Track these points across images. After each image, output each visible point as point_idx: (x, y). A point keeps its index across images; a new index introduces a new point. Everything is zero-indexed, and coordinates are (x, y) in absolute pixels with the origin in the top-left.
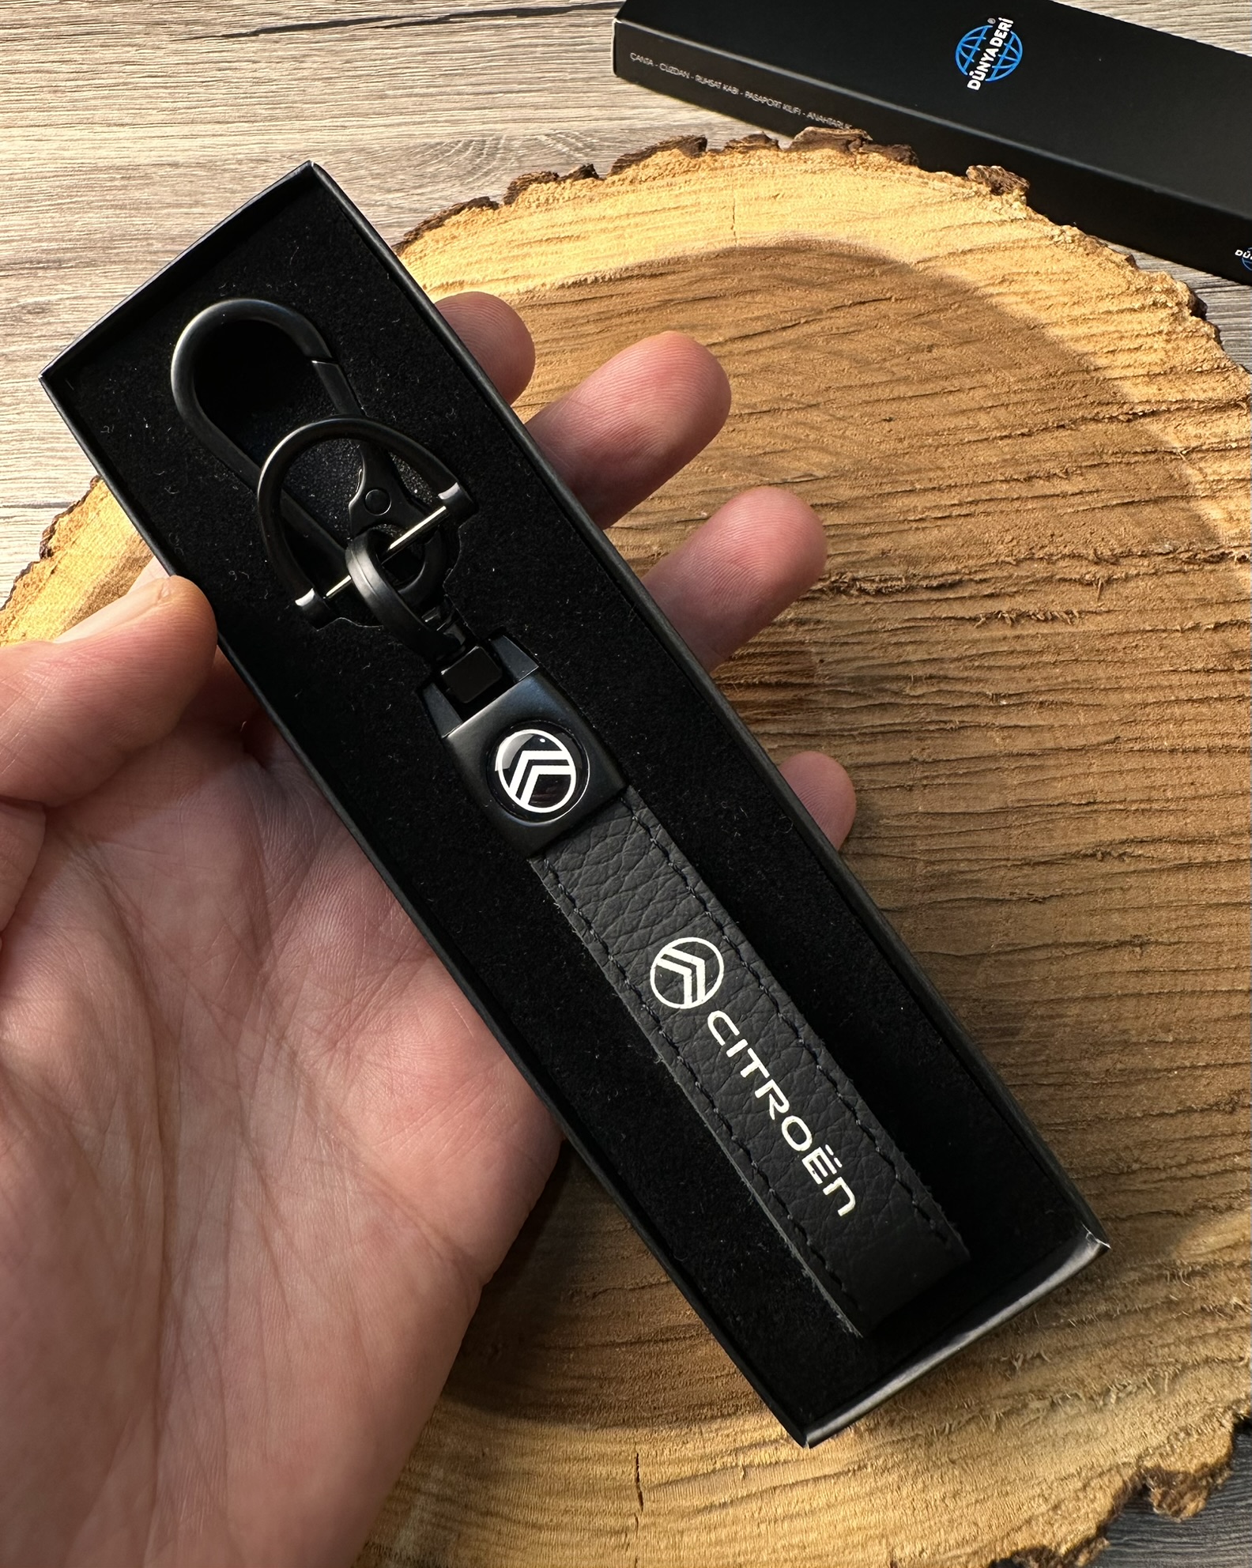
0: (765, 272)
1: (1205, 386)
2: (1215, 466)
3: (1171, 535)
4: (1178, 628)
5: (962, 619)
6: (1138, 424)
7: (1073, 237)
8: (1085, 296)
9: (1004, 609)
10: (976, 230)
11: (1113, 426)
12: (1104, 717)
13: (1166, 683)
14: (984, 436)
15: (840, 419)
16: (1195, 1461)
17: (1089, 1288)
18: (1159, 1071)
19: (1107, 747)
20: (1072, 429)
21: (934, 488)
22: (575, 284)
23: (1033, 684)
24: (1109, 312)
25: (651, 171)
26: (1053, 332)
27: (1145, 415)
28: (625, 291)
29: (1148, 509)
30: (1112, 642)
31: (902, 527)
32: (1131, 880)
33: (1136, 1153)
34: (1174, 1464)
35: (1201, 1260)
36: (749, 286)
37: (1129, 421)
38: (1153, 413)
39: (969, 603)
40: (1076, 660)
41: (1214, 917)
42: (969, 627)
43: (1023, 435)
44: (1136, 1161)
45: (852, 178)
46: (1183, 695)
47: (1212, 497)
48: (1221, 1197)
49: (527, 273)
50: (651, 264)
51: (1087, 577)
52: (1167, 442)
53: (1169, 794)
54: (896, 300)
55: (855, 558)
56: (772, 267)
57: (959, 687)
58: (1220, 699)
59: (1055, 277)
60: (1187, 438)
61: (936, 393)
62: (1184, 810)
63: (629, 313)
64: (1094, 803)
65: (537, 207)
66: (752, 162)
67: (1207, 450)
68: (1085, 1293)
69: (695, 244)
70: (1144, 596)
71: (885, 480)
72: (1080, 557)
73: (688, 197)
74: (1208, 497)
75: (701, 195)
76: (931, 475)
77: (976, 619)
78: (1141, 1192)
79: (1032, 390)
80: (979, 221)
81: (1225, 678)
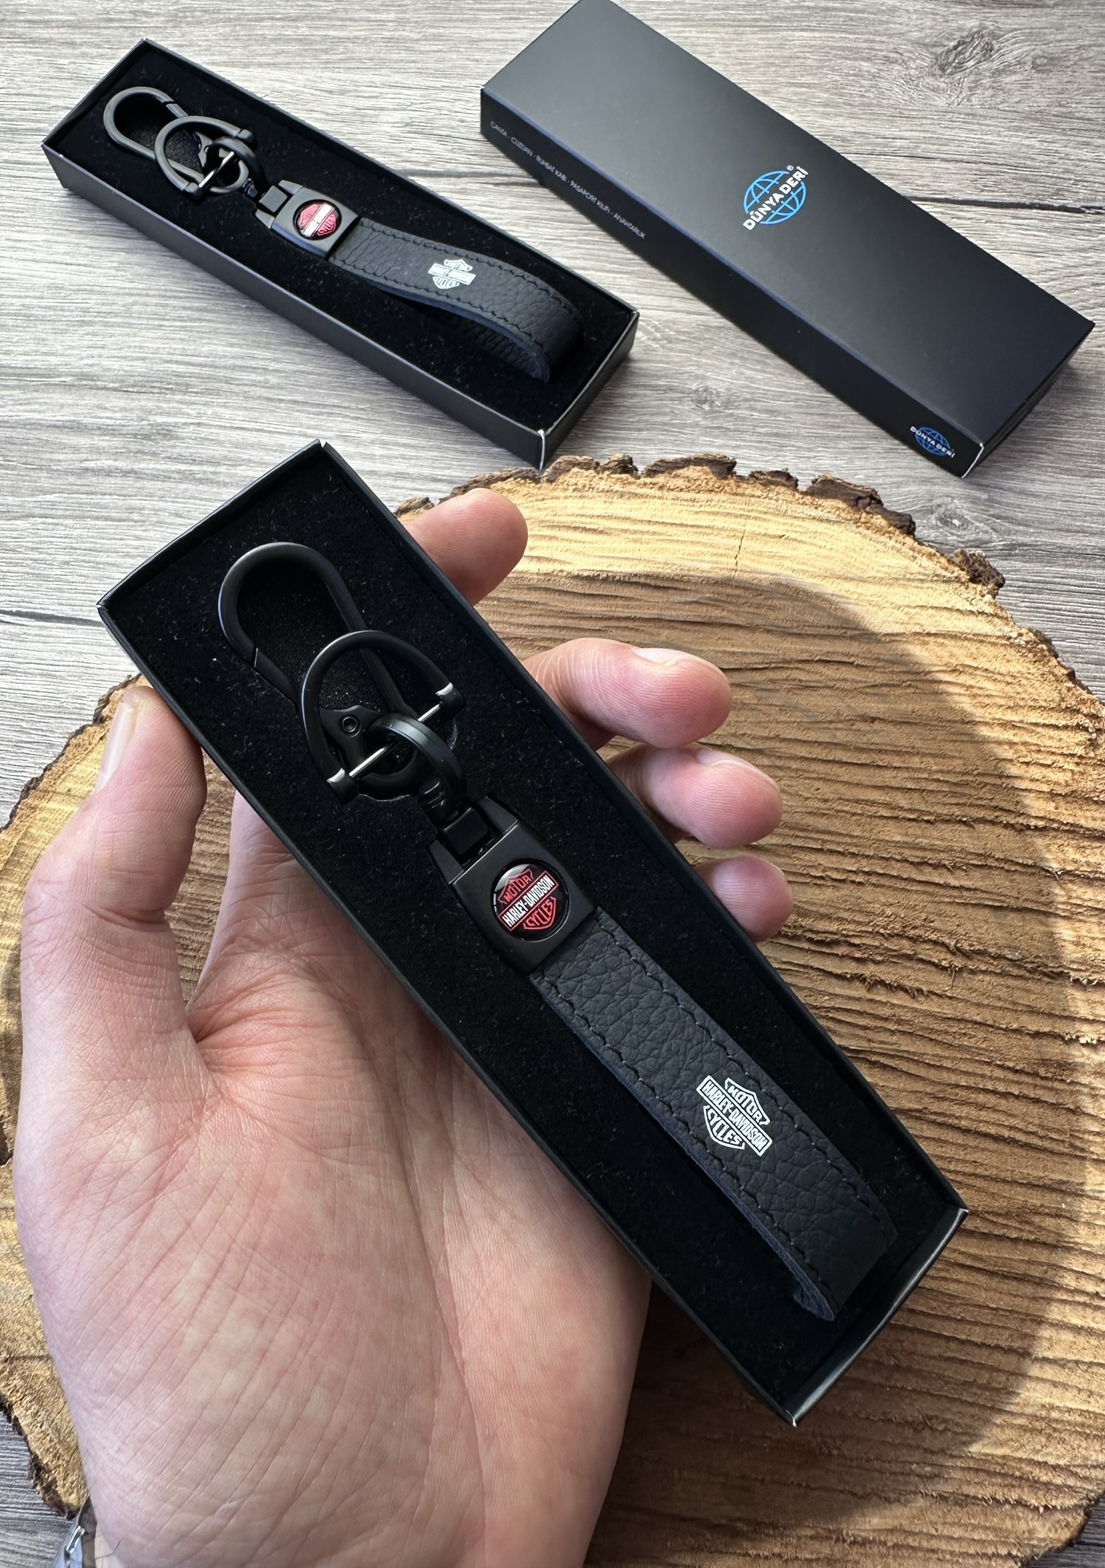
0: (751, 610)
1: (1097, 815)
2: (1079, 892)
3: (1024, 946)
4: (1004, 1026)
5: (830, 974)
6: (1026, 836)
7: (1027, 642)
8: (1022, 703)
9: (868, 973)
10: (946, 614)
11: (1007, 832)
12: (919, 1086)
13: (978, 1071)
14: (894, 814)
15: (780, 768)
17: (771, 1532)
18: (875, 1385)
20: (972, 826)
21: (839, 852)
22: (588, 578)
23: (872, 1045)
24: (1036, 724)
25: (680, 483)
26: (984, 731)
28: (631, 595)
29: (1012, 915)
30: (947, 1025)
33: (838, 1443)
35: (863, 1534)
36: (736, 620)
37: (1022, 830)
38: (1044, 829)
39: (839, 961)
40: (911, 1034)
42: (834, 981)
43: (928, 822)
45: (853, 534)
46: (990, 1087)
47: (1067, 919)
48: (893, 1491)
49: (550, 556)
50: (657, 577)
51: (943, 963)
52: (1047, 860)
53: (952, 1167)
54: (858, 665)
56: (759, 606)
58: (1017, 1097)
59: (999, 678)
60: (1064, 861)
61: (866, 765)
63: (627, 619)
65: (574, 490)
66: (770, 495)
67: (1078, 876)
68: (769, 1535)
69: (698, 565)
70: (983, 991)
71: (801, 834)
72: (943, 944)
73: (705, 517)
74: (1064, 917)
75: (717, 518)
76: (840, 839)
77: (840, 977)
78: (834, 1472)
79: (947, 782)
80: (949, 606)
81: (1027, 1079)
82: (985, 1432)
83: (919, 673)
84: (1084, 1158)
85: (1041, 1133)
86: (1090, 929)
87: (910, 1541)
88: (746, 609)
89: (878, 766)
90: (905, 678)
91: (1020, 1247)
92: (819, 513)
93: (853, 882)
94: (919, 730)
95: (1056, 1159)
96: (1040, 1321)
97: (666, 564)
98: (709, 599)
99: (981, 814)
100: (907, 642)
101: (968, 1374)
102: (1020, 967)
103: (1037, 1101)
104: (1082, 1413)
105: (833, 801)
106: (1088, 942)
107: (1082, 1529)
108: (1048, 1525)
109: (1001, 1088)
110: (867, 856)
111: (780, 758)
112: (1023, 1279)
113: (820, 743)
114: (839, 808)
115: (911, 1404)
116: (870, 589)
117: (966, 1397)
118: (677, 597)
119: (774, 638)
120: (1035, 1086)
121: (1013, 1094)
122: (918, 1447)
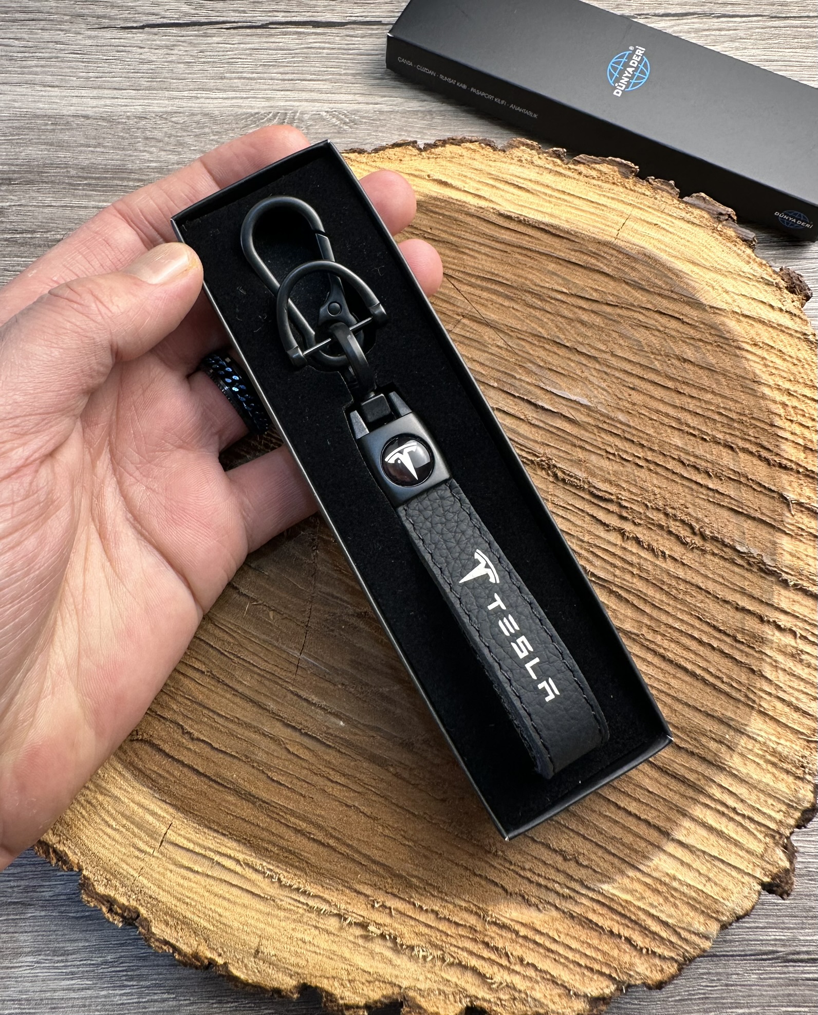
0: (619, 266)
2: (806, 520)
4: (720, 597)
5: (600, 521)
6: (777, 471)
8: (801, 380)
9: (628, 529)
10: (761, 305)
11: (763, 464)
12: (643, 618)
13: (692, 623)
14: (682, 428)
15: (607, 374)
16: (435, 1009)
20: (736, 451)
21: (633, 442)
23: (616, 579)
24: (806, 396)
25: (594, 173)
26: (767, 391)
27: (785, 468)
28: (536, 236)
29: (749, 522)
30: (675, 582)
31: (599, 452)
34: (422, 1002)
35: (503, 919)
36: (606, 270)
37: (775, 465)
38: (792, 469)
39: (609, 514)
40: (648, 580)
42: (601, 528)
43: (703, 439)
44: (503, 852)
45: (709, 236)
47: (792, 536)
48: (534, 897)
49: (488, 197)
50: (558, 228)
51: (688, 540)
52: (788, 491)
54: (685, 322)
55: (562, 454)
56: (625, 265)
58: (713, 648)
59: (788, 358)
60: (800, 495)
61: (671, 389)
63: (529, 250)
66: (656, 197)
67: (808, 509)
68: (434, 895)
69: (591, 228)
71: (608, 421)
72: (690, 525)
73: (605, 199)
74: (788, 534)
75: (613, 202)
76: (634, 432)
77: (608, 526)
78: (495, 868)
79: (727, 416)
80: (765, 301)
81: (728, 640)
82: (618, 878)
83: (727, 339)
84: (753, 708)
85: (725, 679)
86: (806, 548)
87: (538, 938)
88: (615, 265)
89: (680, 393)
90: (717, 338)
91: (685, 756)
92: (688, 216)
93: (637, 465)
94: (716, 376)
95: (731, 702)
96: (684, 814)
97: (567, 221)
98: (591, 251)
99: (747, 446)
100: (728, 317)
101: (617, 832)
102: (743, 558)
103: (727, 656)
104: (697, 890)
105: (639, 406)
106: (804, 557)
107: (671, 978)
108: (646, 965)
109: (705, 639)
110: (651, 449)
111: (609, 367)
112: (682, 780)
113: (641, 365)
114: (643, 412)
115: (568, 840)
116: (709, 276)
117: (610, 848)
118: (568, 246)
119: (629, 289)
120: (732, 645)
121: (710, 645)
122: (564, 872)
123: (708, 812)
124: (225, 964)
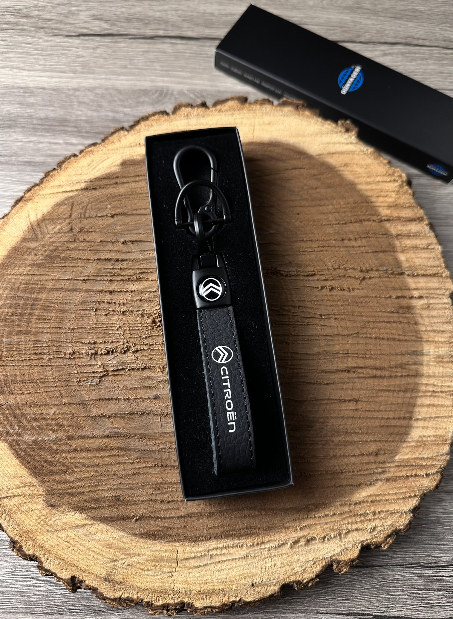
2: (405, 241)
3: (386, 264)
4: (384, 297)
5: (313, 287)
6: (382, 224)
8: (371, 174)
9: (328, 285)
10: (338, 145)
11: (373, 224)
12: (355, 325)
13: (377, 315)
14: (330, 223)
16: (347, 557)
17: (323, 506)
18: (355, 442)
19: (355, 335)
20: (359, 223)
21: (310, 240)
23: (333, 312)
24: (378, 182)
25: (226, 108)
27: (384, 220)
29: (381, 254)
30: (362, 299)
32: (356, 380)
33: (344, 467)
34: (342, 558)
35: (359, 499)
37: (379, 222)
38: (387, 220)
39: (316, 282)
40: (349, 305)
41: (381, 394)
42: (315, 290)
44: (344, 469)
45: (298, 120)
46: (382, 320)
48: (368, 481)
51: (357, 276)
52: (390, 231)
53: (372, 353)
54: (307, 169)
55: (280, 263)
56: (265, 151)
57: (309, 310)
58: (393, 322)
59: (362, 166)
60: (397, 230)
61: (316, 206)
62: (376, 358)
64: (348, 353)
66: (263, 109)
67: (403, 235)
70: (374, 285)
72: (355, 269)
74: (400, 252)
77: (318, 287)
78: (345, 478)
80: (339, 142)
81: (396, 315)
82: (400, 451)
83: (331, 168)
84: (422, 341)
85: (404, 334)
86: (411, 255)
87: (378, 498)
89: (320, 206)
90: (326, 170)
91: (403, 379)
92: (283, 113)
93: (317, 251)
94: (334, 189)
95: (411, 343)
96: (414, 405)
99: (363, 218)
101: (391, 430)
102: (386, 273)
103: (401, 322)
104: (434, 436)
106: (411, 260)
107: (440, 481)
108: (428, 481)
109: (386, 321)
110: (321, 240)
112: (406, 391)
115: (370, 446)
117: (391, 439)
120: (399, 317)
122: (375, 462)
123: (424, 399)
124: (240, 599)
